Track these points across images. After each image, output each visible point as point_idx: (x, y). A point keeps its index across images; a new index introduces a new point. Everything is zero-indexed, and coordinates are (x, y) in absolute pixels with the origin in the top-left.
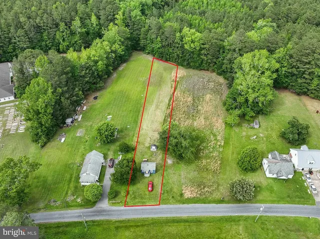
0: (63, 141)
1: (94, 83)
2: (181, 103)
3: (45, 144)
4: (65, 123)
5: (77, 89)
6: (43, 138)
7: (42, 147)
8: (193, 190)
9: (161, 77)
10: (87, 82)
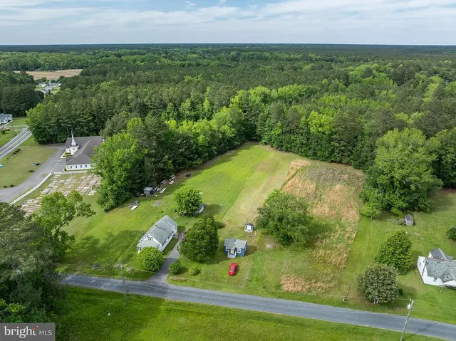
0: (133, 209)
1: (190, 159)
2: (299, 189)
3: (112, 208)
4: (143, 192)
5: (167, 157)
6: (111, 202)
7: (107, 211)
8: (297, 283)
9: (277, 165)
10: (182, 154)
